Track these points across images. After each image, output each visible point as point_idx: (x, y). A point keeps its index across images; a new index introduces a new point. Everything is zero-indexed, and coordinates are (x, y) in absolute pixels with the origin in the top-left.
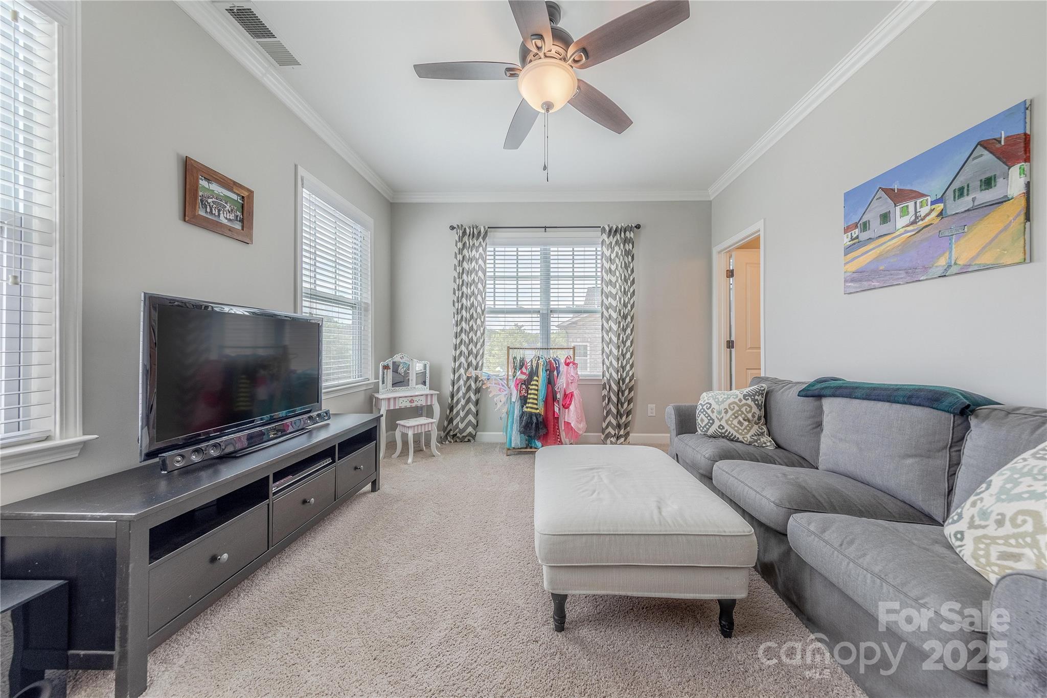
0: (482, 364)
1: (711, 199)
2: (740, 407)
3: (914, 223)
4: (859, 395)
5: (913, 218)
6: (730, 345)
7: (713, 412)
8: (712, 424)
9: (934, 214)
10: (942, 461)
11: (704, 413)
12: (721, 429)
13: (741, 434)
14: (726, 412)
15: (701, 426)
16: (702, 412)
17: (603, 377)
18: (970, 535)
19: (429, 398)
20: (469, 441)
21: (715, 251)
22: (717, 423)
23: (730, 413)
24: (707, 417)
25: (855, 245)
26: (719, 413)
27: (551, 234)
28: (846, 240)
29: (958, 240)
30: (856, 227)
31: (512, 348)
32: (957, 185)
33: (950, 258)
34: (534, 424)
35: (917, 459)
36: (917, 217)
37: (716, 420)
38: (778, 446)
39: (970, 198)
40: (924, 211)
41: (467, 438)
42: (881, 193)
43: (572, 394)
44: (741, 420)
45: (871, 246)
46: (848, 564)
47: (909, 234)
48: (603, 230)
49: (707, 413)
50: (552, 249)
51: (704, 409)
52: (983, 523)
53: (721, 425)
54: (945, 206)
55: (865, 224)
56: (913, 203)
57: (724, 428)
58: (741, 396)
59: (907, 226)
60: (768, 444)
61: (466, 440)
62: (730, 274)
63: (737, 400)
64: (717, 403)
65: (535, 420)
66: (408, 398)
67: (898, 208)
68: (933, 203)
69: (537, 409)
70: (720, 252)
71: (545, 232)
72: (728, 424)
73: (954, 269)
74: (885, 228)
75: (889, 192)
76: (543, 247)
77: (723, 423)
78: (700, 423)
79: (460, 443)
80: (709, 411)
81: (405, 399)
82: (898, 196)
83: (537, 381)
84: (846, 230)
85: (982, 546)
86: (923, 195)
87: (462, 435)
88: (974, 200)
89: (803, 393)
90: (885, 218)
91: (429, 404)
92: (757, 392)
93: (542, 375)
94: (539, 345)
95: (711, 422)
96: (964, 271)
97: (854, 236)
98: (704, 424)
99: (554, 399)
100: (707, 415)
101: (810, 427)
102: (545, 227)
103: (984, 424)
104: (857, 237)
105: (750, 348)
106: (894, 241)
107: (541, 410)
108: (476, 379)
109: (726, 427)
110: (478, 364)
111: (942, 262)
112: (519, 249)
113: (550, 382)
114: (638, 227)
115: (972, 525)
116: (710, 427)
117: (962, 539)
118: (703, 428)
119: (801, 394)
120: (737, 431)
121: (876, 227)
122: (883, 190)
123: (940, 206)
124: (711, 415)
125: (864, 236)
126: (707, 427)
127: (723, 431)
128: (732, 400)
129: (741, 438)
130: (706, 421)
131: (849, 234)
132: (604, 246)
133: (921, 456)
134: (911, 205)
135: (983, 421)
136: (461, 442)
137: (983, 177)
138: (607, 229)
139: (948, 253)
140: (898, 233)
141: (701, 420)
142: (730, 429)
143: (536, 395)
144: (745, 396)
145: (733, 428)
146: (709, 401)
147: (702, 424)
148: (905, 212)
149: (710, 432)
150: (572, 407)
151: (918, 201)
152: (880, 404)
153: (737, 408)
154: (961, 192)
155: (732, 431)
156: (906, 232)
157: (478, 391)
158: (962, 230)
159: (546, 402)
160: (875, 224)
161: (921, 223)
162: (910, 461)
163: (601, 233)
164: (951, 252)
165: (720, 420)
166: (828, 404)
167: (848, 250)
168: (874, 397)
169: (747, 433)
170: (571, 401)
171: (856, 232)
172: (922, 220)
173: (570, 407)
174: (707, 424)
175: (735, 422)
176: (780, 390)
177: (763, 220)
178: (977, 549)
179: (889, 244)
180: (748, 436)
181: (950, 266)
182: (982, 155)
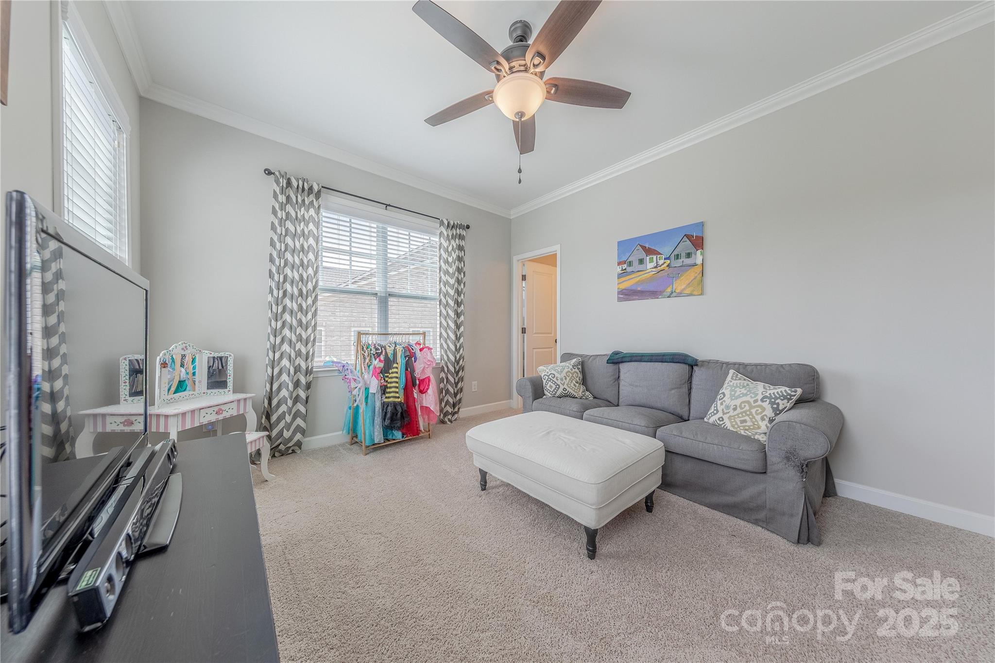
0: (313, 354)
1: (511, 218)
2: (573, 374)
3: (656, 267)
4: (646, 360)
5: (656, 265)
6: (524, 331)
7: (557, 380)
8: (558, 388)
9: (665, 265)
10: (685, 389)
11: (552, 381)
12: (565, 391)
13: (576, 392)
14: (566, 379)
15: (550, 391)
16: (550, 381)
17: (441, 361)
18: (726, 417)
19: (242, 403)
20: (293, 451)
21: (515, 259)
22: (562, 387)
23: (568, 379)
24: (554, 384)
25: (623, 274)
26: (562, 379)
27: (391, 213)
28: (619, 270)
29: (676, 280)
30: (625, 263)
31: (364, 334)
32: (676, 253)
33: (673, 288)
34: (399, 413)
35: (676, 390)
36: (657, 265)
37: (561, 385)
38: (595, 398)
39: (681, 260)
40: (661, 262)
41: (292, 448)
42: (639, 247)
43: (429, 378)
44: (575, 383)
45: (633, 276)
46: (702, 444)
47: (654, 273)
48: (442, 223)
49: (553, 381)
50: (389, 229)
51: (550, 379)
52: (728, 411)
53: (564, 388)
54: (670, 262)
55: (630, 262)
56: (656, 256)
57: (566, 390)
58: (571, 367)
59: (653, 268)
60: (590, 396)
61: (290, 451)
62: (524, 278)
63: (569, 370)
64: (558, 372)
65: (400, 410)
66: (212, 409)
67: (648, 258)
68: (665, 259)
69: (399, 397)
70: (518, 261)
71: (386, 209)
72: (568, 387)
73: (674, 294)
74: (641, 267)
75: (644, 248)
76: (381, 225)
77: (566, 386)
78: (549, 389)
79: (282, 457)
80: (555, 379)
81: (210, 411)
82: (649, 251)
83: (397, 368)
84: (619, 264)
85: (733, 420)
86: (660, 254)
87: (287, 446)
88: (683, 261)
89: (611, 361)
90: (641, 261)
91: (241, 412)
92: (578, 363)
93: (401, 361)
94: (376, 330)
95: (558, 387)
96: (679, 295)
97: (624, 268)
98: (553, 389)
99: (414, 385)
100: (554, 383)
101: (612, 382)
102: (387, 205)
103: (702, 369)
104: (625, 269)
105: (535, 333)
106: (646, 275)
107: (401, 399)
108: (308, 372)
109: (568, 389)
110: (308, 353)
111: (669, 290)
112: (353, 221)
113: (409, 367)
114: (468, 227)
115: (724, 414)
116: (557, 390)
117: (723, 420)
118: (552, 392)
119: (609, 362)
120: (574, 391)
121: (636, 266)
122: (640, 245)
123: (668, 262)
124: (556, 382)
125: (629, 269)
126: (556, 391)
127: (566, 392)
128: (566, 370)
129: (576, 396)
130: (554, 387)
131: (621, 266)
132: (442, 238)
133: (678, 388)
134: (655, 257)
135: (701, 367)
136: (282, 455)
137: (687, 252)
138: (446, 222)
139: (671, 286)
140: (648, 271)
141: (549, 387)
142: (570, 390)
143: (397, 382)
144: (573, 366)
145: (572, 389)
146: (552, 372)
147: (551, 389)
148: (651, 261)
149: (558, 394)
150: (430, 391)
151: (658, 256)
152: (657, 364)
153: (571, 375)
154: (677, 257)
155: (572, 392)
156: (652, 271)
157: (308, 386)
158: (678, 276)
159: (406, 389)
160: (636, 263)
161: (659, 268)
162: (673, 391)
163: (439, 225)
164: (673, 286)
165: (563, 384)
166: (624, 368)
167: (620, 276)
168: (654, 361)
169: (579, 391)
170: (429, 385)
171: (625, 266)
172: (660, 267)
173: (428, 391)
174: (555, 389)
175: (572, 385)
176: (589, 360)
177: (559, 245)
178: (731, 422)
179: (643, 276)
180: (580, 393)
181: (672, 293)
182: (686, 241)
